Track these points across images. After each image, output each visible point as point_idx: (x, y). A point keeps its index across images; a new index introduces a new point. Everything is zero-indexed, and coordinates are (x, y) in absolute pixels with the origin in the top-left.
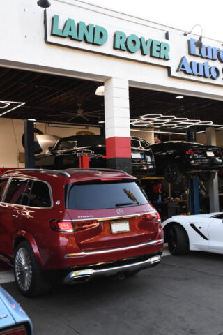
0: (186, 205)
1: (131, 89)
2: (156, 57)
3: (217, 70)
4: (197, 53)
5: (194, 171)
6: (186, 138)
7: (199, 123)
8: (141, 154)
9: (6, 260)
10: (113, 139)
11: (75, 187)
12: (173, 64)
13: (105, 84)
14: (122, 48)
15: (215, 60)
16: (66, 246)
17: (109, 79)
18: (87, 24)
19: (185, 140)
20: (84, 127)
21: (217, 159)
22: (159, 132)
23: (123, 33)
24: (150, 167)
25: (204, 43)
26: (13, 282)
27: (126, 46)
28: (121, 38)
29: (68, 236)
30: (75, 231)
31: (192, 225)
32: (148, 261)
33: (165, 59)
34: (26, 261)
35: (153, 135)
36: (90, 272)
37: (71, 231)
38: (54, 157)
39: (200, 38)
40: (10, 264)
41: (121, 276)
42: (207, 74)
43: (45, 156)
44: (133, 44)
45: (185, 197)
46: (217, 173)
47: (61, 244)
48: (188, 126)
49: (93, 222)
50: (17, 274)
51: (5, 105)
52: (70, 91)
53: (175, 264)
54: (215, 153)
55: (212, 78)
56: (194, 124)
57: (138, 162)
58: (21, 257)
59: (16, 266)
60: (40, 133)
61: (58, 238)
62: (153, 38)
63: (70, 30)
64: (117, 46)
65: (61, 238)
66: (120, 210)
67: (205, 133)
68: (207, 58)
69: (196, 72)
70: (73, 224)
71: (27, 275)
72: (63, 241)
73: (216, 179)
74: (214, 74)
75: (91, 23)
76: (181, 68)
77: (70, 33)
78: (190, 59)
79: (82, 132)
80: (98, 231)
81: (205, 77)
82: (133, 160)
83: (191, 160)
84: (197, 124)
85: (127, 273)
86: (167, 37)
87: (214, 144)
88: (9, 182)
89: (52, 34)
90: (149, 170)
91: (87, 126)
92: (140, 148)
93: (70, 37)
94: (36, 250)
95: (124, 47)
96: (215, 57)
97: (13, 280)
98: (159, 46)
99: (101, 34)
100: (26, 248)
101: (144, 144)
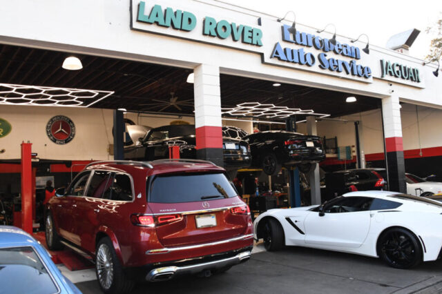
0: (287, 199)
1: (222, 76)
2: (248, 43)
3: (312, 57)
4: (291, 39)
5: (293, 162)
6: (286, 127)
7: (300, 112)
8: (236, 144)
9: (88, 257)
10: (203, 128)
11: (158, 178)
12: (267, 50)
13: (195, 71)
14: (212, 34)
15: (310, 47)
16: (147, 242)
17: (198, 65)
18: (174, 11)
19: (285, 130)
20: (177, 117)
21: (317, 149)
22: (258, 122)
23: (214, 19)
24: (247, 158)
25: (297, 30)
26: (95, 281)
27: (216, 32)
28: (211, 24)
29: (149, 231)
30: (157, 225)
31: (288, 219)
32: (237, 256)
33: (257, 45)
34: (107, 258)
35: (252, 125)
36: (173, 269)
37: (152, 225)
38: (145, 148)
39: (294, 25)
40: (92, 261)
41: (208, 273)
42: (303, 61)
43: (136, 148)
44: (223, 30)
45: (285, 190)
46: (318, 165)
47: (142, 240)
48: (288, 116)
49: (177, 216)
50: (99, 272)
51: (94, 94)
52: (161, 79)
53: (269, 261)
54: (314, 143)
55: (308, 65)
56: (294, 113)
57: (233, 153)
58: (103, 254)
59: (98, 263)
60: (131, 123)
61: (139, 234)
62: (244, 24)
63: (157, 16)
64: (207, 32)
65: (142, 234)
66: (206, 203)
67: (305, 122)
68: (302, 45)
69: (290, 59)
70: (155, 219)
71: (108, 272)
72: (145, 236)
73: (317, 170)
74: (309, 60)
75: (179, 9)
76: (274, 55)
77: (157, 20)
78: (284, 45)
79: (177, 122)
80: (181, 226)
81: (300, 63)
82: (228, 151)
83: (290, 150)
84: (298, 113)
85: (213, 270)
86: (260, 23)
87: (314, 134)
88: (92, 173)
89: (138, 21)
90: (245, 161)
91: (180, 116)
92: (238, 138)
93: (157, 23)
94: (117, 246)
95: (213, 33)
96: (311, 43)
97: (95, 278)
98: (252, 32)
99: (190, 20)
100: (107, 245)
101: (242, 134)
